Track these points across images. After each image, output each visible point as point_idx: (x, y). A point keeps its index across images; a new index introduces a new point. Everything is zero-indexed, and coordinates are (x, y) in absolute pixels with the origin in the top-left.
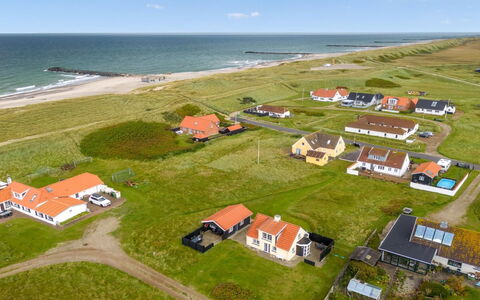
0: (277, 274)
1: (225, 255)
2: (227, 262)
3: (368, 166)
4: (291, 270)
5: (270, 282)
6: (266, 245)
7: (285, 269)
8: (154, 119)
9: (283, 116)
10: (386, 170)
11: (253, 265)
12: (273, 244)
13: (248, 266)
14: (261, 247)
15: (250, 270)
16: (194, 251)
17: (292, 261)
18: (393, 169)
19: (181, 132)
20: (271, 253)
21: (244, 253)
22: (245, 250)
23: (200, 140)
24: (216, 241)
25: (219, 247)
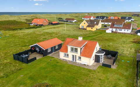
0: (84, 75)
1: (44, 64)
2: (44, 68)
3: (114, 30)
4: (95, 71)
5: (80, 81)
6: (73, 56)
7: (90, 71)
8: (21, 21)
9: (74, 21)
10: (123, 31)
11: (65, 69)
12: (78, 54)
13: (61, 70)
14: (70, 59)
15: (62, 73)
16: (21, 63)
17: (93, 66)
18: (126, 30)
19: (32, 24)
20: (78, 61)
21: (58, 63)
22: (59, 61)
23: (39, 25)
24: (39, 57)
25: (40, 60)
